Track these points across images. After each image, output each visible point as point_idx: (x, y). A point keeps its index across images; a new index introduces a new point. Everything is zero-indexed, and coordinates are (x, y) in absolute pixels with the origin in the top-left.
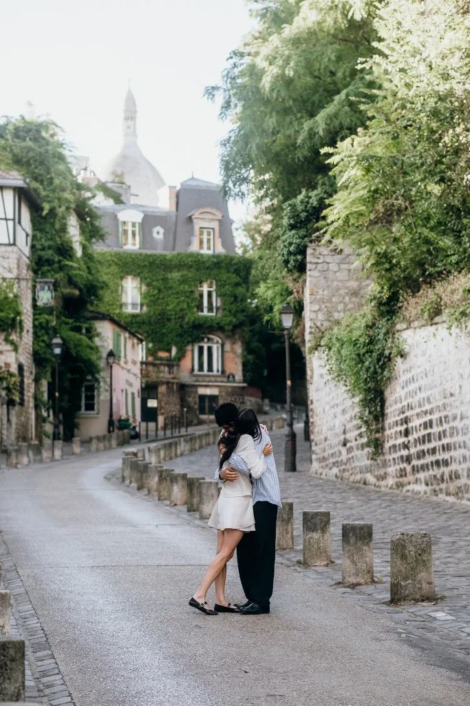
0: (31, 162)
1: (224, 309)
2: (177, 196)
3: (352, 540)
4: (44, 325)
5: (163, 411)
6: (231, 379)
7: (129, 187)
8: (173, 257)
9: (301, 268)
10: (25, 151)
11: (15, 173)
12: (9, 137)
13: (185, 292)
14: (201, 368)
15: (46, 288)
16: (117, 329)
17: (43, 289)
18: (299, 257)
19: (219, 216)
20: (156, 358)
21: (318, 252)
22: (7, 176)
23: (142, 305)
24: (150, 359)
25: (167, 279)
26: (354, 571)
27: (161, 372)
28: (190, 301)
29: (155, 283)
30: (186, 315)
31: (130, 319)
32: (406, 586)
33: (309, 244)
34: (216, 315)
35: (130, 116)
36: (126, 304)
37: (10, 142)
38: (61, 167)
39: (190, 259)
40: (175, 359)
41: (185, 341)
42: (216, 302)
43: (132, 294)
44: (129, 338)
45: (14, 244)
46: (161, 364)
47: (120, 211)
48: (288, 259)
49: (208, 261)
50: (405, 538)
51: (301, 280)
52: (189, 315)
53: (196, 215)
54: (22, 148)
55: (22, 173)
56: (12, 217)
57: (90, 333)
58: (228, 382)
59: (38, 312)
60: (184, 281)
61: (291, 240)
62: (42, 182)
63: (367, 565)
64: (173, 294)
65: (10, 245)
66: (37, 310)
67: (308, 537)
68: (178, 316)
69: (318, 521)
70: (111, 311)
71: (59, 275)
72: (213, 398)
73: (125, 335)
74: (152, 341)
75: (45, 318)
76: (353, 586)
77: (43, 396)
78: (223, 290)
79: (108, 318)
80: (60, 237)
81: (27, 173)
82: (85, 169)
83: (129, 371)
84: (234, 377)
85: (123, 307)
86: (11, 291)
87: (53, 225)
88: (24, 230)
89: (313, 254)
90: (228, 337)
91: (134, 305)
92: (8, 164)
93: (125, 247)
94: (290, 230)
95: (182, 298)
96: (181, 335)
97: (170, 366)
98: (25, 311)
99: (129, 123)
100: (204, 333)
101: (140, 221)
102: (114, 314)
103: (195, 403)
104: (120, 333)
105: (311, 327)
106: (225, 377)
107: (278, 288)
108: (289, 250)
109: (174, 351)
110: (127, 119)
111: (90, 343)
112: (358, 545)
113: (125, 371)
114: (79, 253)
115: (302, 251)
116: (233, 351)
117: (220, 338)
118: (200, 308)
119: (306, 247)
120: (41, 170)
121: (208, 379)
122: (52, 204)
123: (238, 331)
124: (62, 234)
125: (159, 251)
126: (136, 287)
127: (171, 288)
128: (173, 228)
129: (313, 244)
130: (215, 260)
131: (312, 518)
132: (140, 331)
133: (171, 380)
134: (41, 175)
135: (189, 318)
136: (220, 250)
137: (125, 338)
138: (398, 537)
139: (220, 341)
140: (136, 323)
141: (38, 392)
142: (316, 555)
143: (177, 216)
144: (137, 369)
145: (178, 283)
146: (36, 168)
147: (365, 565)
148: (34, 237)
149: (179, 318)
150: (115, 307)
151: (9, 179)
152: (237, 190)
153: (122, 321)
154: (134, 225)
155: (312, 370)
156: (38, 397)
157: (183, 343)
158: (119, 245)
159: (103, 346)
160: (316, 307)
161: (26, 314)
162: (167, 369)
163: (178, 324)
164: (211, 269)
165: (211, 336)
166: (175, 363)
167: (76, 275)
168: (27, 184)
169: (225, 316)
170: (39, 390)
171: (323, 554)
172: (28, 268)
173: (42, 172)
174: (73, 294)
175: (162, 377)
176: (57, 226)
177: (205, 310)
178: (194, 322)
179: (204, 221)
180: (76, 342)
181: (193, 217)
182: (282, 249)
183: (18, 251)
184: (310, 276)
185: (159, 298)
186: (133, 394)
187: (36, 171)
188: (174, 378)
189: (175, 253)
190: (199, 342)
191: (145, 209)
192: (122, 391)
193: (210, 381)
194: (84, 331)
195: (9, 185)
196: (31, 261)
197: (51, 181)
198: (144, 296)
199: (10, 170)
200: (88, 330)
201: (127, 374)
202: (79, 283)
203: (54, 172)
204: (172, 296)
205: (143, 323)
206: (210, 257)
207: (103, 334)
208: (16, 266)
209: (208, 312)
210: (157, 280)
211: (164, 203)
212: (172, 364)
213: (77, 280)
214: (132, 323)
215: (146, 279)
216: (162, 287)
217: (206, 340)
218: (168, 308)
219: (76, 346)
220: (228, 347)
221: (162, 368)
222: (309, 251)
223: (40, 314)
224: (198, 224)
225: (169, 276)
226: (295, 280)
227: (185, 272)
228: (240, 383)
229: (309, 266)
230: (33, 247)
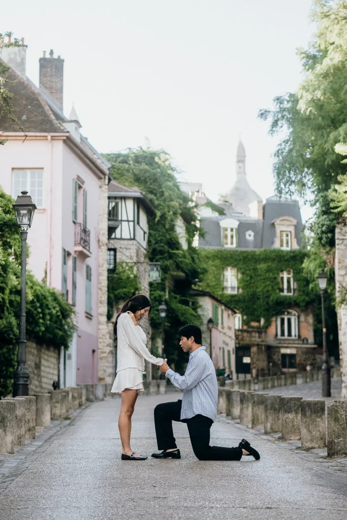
0: (147, 180)
1: (299, 291)
2: (264, 208)
3: (308, 413)
4: (158, 298)
5: (254, 365)
6: (305, 341)
7: (231, 204)
8: (261, 253)
9: (332, 243)
10: (143, 172)
11: (136, 188)
12: (131, 162)
13: (270, 278)
14: (283, 334)
15: (155, 269)
16: (215, 303)
17: (153, 270)
18: (330, 235)
19: (295, 222)
20: (249, 327)
21: (344, 231)
22: (129, 190)
23: (238, 288)
24: (245, 327)
25: (257, 269)
26: (309, 438)
27: (253, 337)
28: (274, 285)
29: (248, 272)
30: (271, 294)
31: (229, 299)
32: (338, 443)
33: (337, 225)
34: (294, 294)
35: (241, 159)
36: (226, 288)
37: (132, 166)
38: (170, 184)
39: (273, 254)
40: (263, 328)
41: (271, 315)
42: (293, 285)
43: (231, 280)
44: (226, 310)
45: (134, 239)
46: (252, 331)
47: (221, 220)
48: (321, 237)
49: (286, 255)
50: (338, 404)
51: (331, 253)
52: (273, 295)
53: (277, 222)
54: (141, 170)
55: (141, 188)
56: (132, 219)
57: (195, 306)
58: (303, 344)
59: (152, 289)
60: (269, 270)
61: (323, 222)
62: (155, 195)
63: (320, 433)
64: (261, 280)
65: (131, 239)
66: (152, 288)
67: (285, 417)
68: (265, 296)
69: (292, 405)
70: (215, 293)
71: (169, 262)
72: (292, 356)
73: (221, 308)
74: (246, 314)
75: (158, 293)
76: (308, 450)
77: (157, 350)
78: (298, 276)
79: (208, 294)
80: (170, 234)
81: (145, 188)
82: (198, 192)
83: (224, 334)
84: (307, 340)
85: (225, 290)
86: (132, 272)
87: (164, 226)
88: (142, 229)
89: (340, 233)
90: (303, 311)
91: (233, 288)
92: (131, 182)
93: (226, 246)
94: (323, 215)
95: (268, 283)
96: (267, 310)
97: (260, 333)
98: (143, 288)
99: (240, 164)
100: (284, 308)
101: (237, 227)
102: (218, 295)
103: (279, 360)
104: (217, 306)
105: (339, 287)
106: (301, 340)
107: (318, 261)
108: (322, 230)
109: (262, 321)
110: (239, 162)
111: (193, 312)
112: (313, 417)
113: (222, 334)
114: (185, 246)
115: (332, 230)
116: (306, 321)
117: (297, 312)
118: (282, 290)
119: (334, 227)
120: (155, 185)
121: (288, 342)
122: (162, 210)
123: (310, 306)
124: (171, 233)
125: (250, 249)
126: (234, 275)
127: (259, 276)
128: (261, 232)
129: (340, 225)
130: (292, 254)
131: (288, 402)
132: (237, 307)
133: (261, 343)
134: (154, 189)
135: (273, 297)
136: (296, 247)
137: (222, 310)
138: (332, 404)
139: (297, 314)
140: (234, 301)
141: (154, 347)
142: (291, 431)
143: (263, 223)
144: (232, 334)
145: (264, 271)
146: (151, 184)
147: (318, 433)
148: (150, 235)
149: (266, 297)
150: (218, 290)
151: (130, 192)
152: (287, 190)
153: (224, 300)
154: (232, 230)
155: (341, 319)
156: (154, 351)
157: (269, 315)
158: (220, 244)
159: (204, 315)
160: (343, 272)
161: (144, 290)
162: (257, 335)
163: (265, 302)
164: (289, 261)
165: (290, 310)
166: (263, 330)
167: (181, 262)
168: (144, 195)
169: (301, 295)
170: (154, 345)
171: (297, 431)
172: (145, 257)
173: (155, 187)
174: (180, 276)
175: (254, 341)
176: (167, 226)
177: (285, 291)
178: (277, 300)
179: (284, 226)
180: (183, 312)
181: (275, 223)
182: (317, 230)
183: (137, 244)
184: (338, 249)
185: (250, 283)
186: (229, 352)
187: (152, 186)
188: (262, 341)
189: (262, 249)
190: (281, 315)
191: (240, 219)
192: (220, 349)
193: (289, 344)
194: (191, 303)
195: (130, 196)
196: (148, 252)
197: (162, 194)
198: (240, 282)
199: (132, 186)
200: (193, 303)
201: (224, 336)
202: (185, 269)
203: (165, 187)
204: (260, 281)
205: (239, 301)
206: (288, 252)
207: (204, 306)
208: (135, 255)
209: (288, 292)
210: (249, 270)
211: (254, 213)
212: (261, 331)
213: (183, 265)
214: (231, 302)
215: (241, 269)
216: (253, 275)
217: (286, 313)
218: (258, 290)
219: (183, 314)
220: (302, 318)
221: (253, 334)
222: (337, 230)
223: (154, 291)
224: (279, 229)
225: (258, 267)
226: (328, 253)
227: (270, 264)
228: (312, 344)
229: (337, 242)
230: (149, 242)
